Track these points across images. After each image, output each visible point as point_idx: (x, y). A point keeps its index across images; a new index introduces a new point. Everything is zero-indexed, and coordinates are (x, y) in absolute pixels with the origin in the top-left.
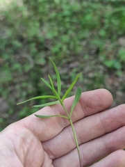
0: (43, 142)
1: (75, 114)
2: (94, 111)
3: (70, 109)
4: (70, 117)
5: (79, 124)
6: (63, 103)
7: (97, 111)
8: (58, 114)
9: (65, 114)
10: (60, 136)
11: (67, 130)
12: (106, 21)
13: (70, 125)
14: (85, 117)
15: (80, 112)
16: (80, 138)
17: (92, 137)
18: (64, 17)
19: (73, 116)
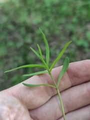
0: (30, 110)
1: (62, 83)
2: (81, 81)
3: (57, 78)
4: (57, 86)
5: (66, 93)
6: (51, 73)
7: (84, 80)
8: (46, 83)
9: (53, 84)
10: (48, 105)
11: (54, 99)
12: (77, 12)
13: (57, 94)
14: (72, 86)
15: (67, 82)
16: (67, 107)
17: (79, 106)
18: (46, 8)
19: (60, 85)
